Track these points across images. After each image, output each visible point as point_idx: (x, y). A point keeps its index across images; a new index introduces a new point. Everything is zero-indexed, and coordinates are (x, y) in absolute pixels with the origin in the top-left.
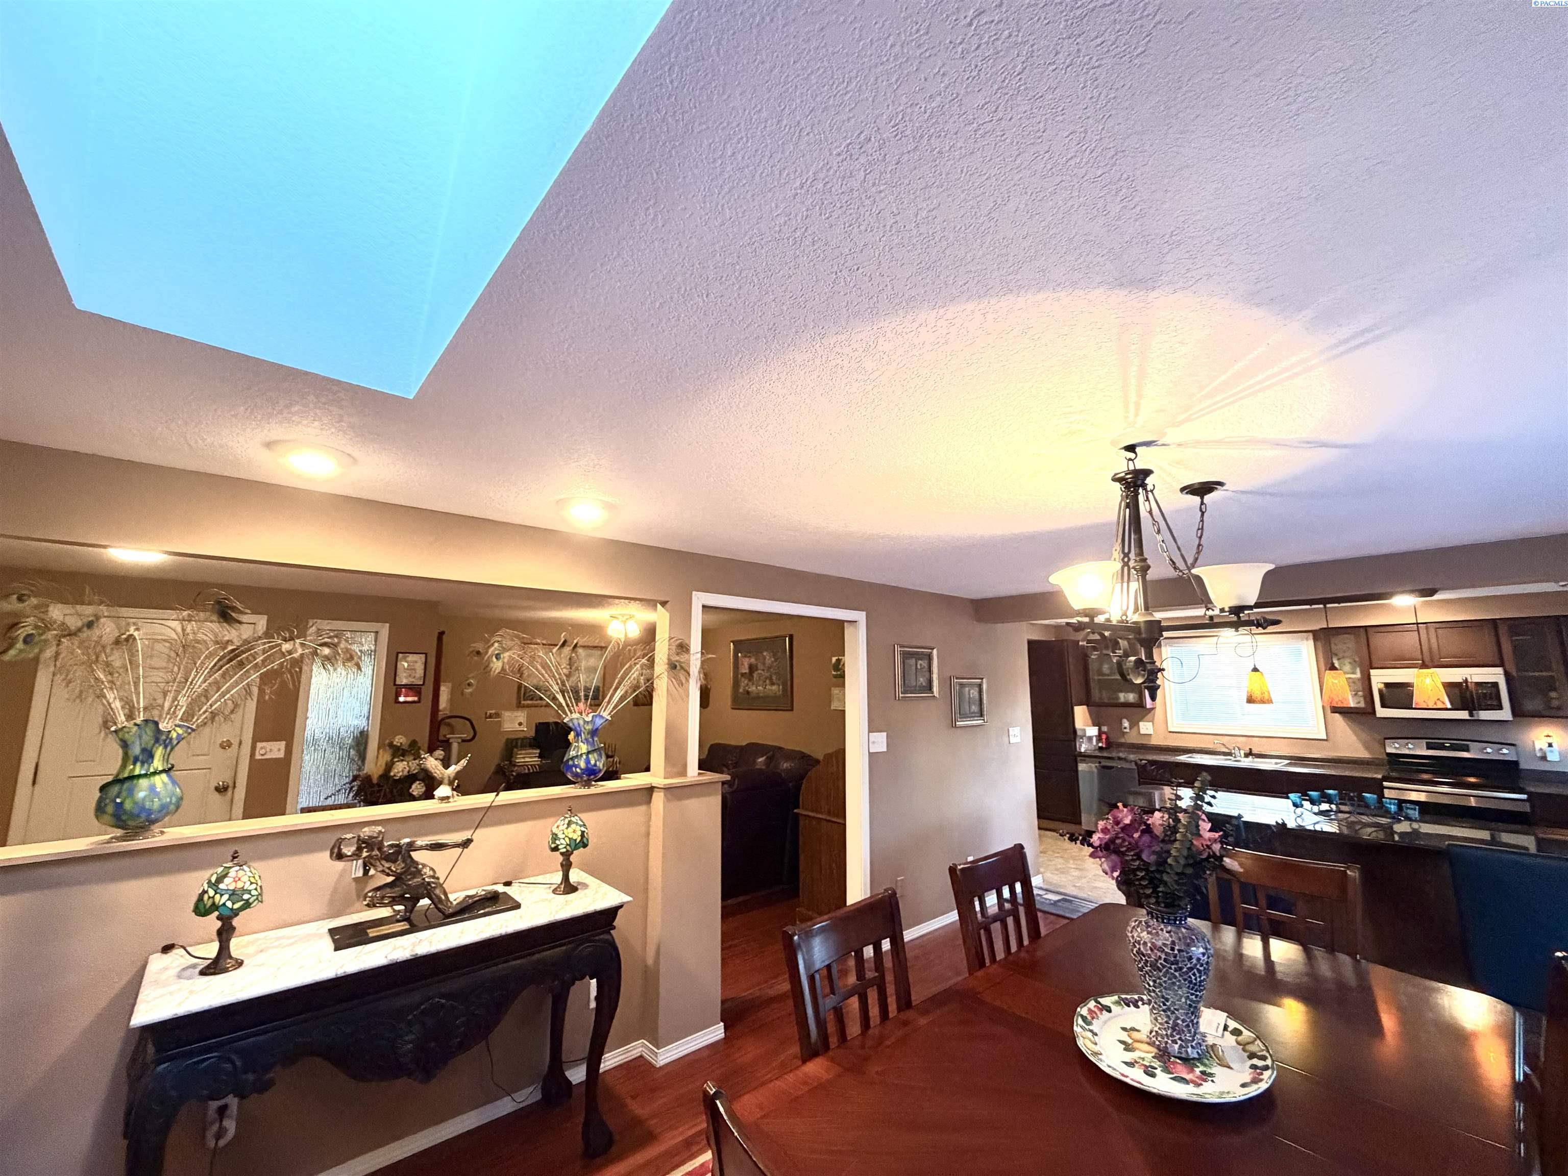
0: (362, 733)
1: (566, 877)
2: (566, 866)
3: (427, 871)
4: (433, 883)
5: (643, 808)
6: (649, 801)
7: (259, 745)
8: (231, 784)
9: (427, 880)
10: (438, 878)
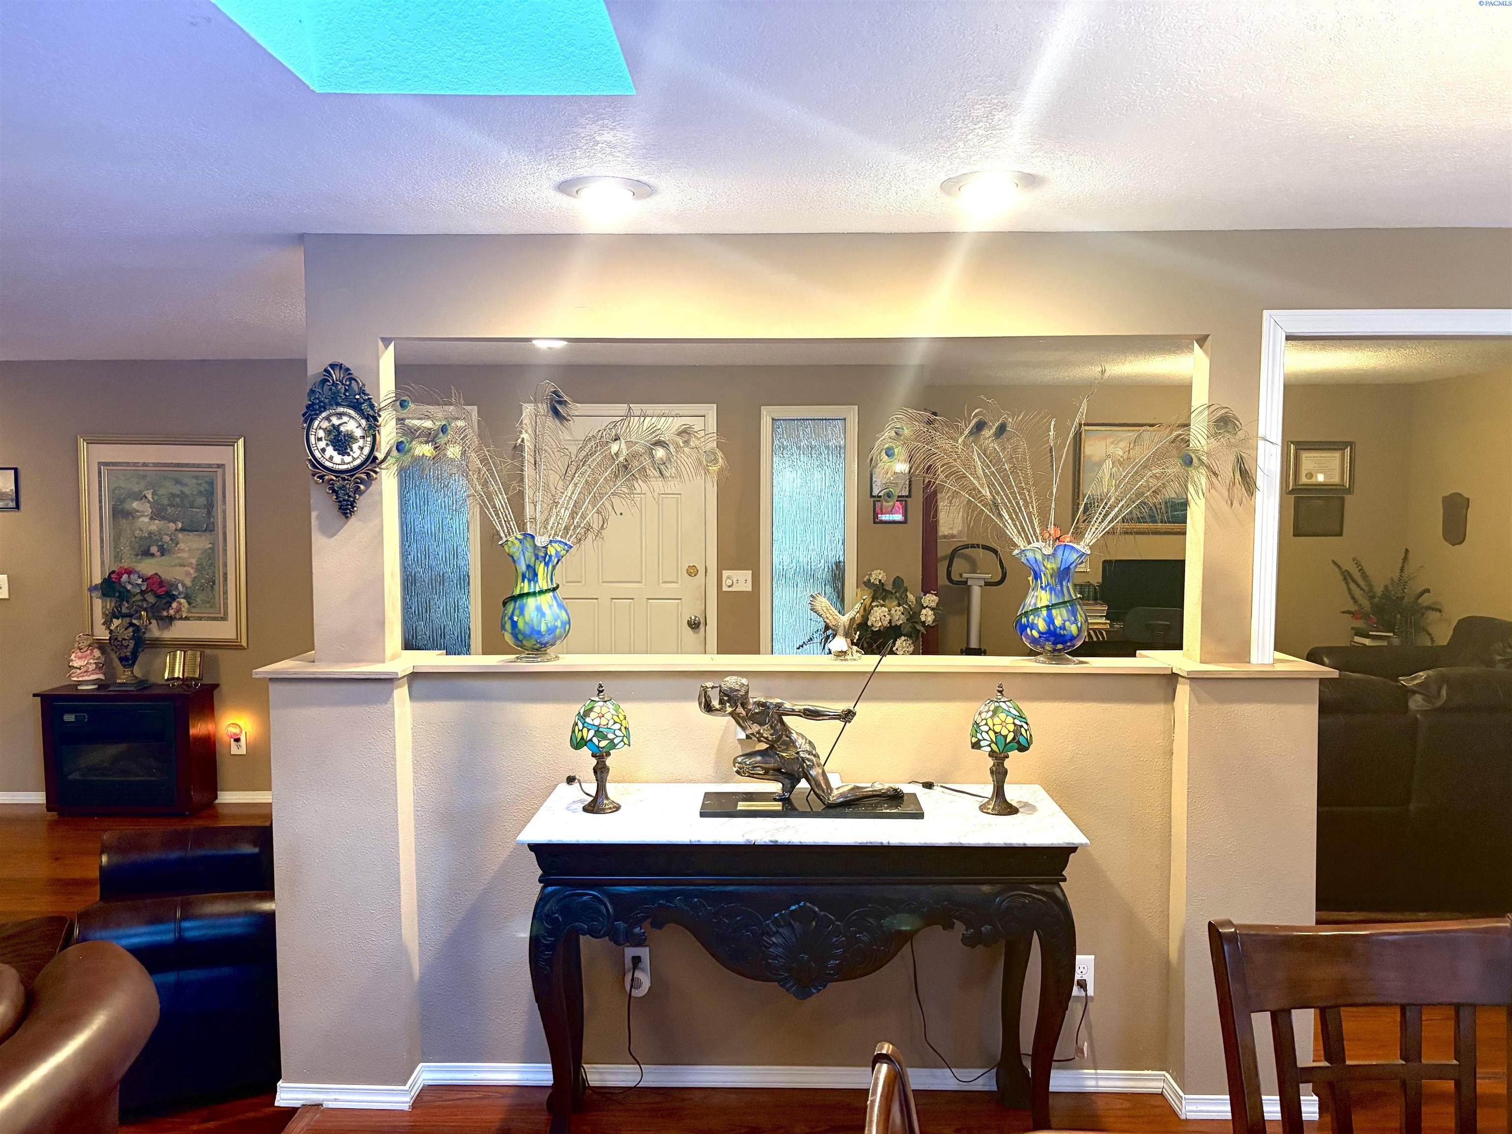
0: (838, 564)
1: (999, 792)
2: (999, 774)
3: (800, 742)
4: (809, 760)
5: (1158, 709)
6: (1171, 697)
7: (725, 573)
8: (702, 621)
9: (802, 754)
10: (816, 756)
